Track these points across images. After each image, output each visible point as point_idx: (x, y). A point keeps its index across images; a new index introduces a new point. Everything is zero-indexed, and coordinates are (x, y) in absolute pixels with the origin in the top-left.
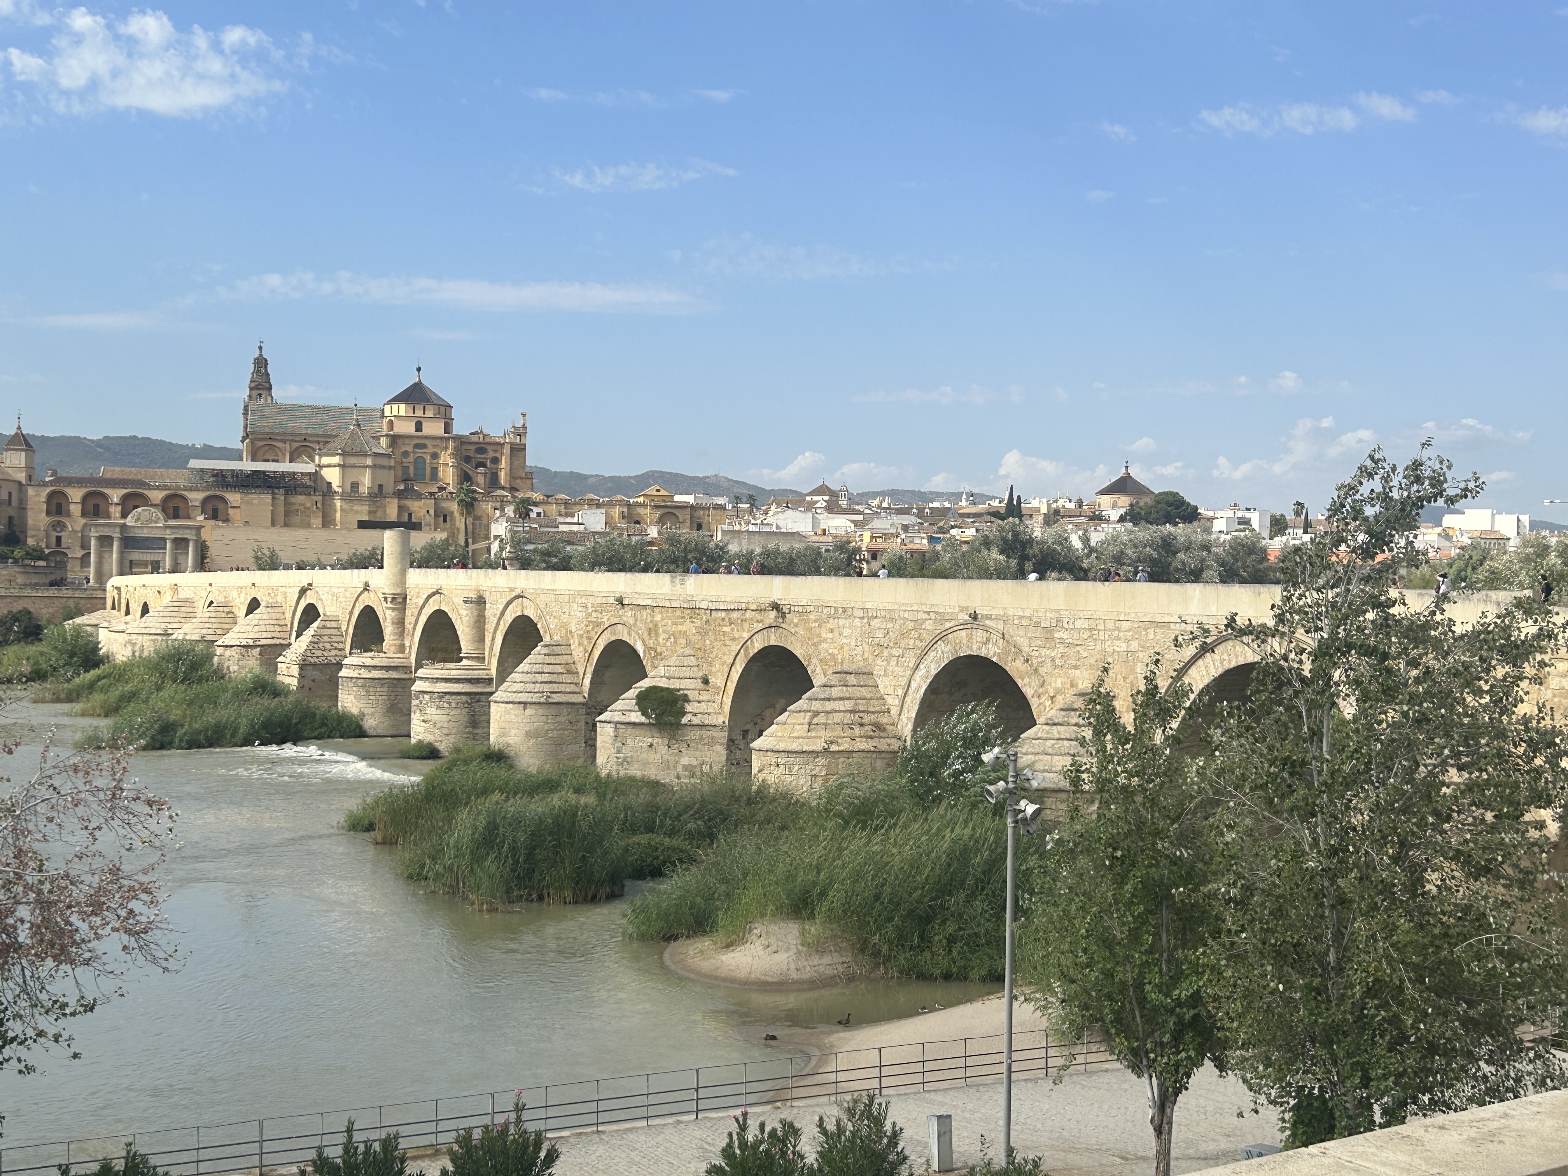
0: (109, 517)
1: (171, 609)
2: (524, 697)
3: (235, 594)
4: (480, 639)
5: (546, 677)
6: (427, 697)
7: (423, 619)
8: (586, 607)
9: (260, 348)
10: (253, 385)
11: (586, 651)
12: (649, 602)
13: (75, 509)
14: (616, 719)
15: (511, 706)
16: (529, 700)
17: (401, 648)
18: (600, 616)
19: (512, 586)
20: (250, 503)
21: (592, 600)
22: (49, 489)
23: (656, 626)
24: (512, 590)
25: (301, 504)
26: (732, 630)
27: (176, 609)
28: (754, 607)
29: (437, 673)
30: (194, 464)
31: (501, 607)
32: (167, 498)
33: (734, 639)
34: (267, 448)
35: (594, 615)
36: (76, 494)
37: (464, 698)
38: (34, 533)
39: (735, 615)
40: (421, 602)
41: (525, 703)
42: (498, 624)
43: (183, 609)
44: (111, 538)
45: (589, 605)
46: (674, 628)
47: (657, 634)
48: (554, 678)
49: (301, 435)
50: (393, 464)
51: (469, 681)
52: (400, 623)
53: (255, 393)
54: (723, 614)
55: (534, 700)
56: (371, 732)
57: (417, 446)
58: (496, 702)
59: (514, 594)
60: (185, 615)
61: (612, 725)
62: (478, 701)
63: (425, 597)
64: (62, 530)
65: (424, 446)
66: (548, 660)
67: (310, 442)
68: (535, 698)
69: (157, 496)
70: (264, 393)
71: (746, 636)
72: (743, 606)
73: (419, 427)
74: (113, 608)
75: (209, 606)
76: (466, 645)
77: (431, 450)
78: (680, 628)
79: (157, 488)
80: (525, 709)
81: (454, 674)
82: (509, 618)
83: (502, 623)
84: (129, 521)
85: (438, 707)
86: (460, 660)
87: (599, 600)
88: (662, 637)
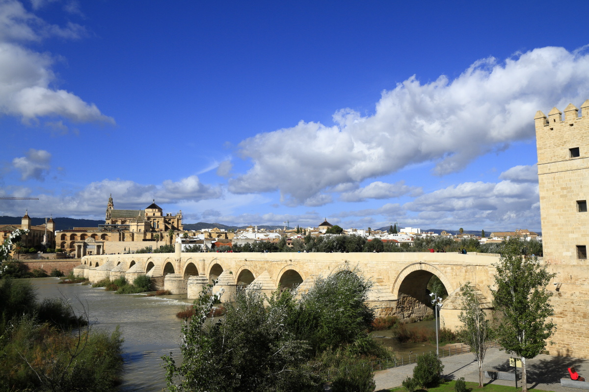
0: (77, 240)
3: (126, 260)
4: (204, 269)
5: (226, 279)
6: (192, 284)
7: (186, 265)
8: (235, 261)
9: (110, 196)
12: (254, 260)
13: (68, 238)
17: (180, 272)
18: (240, 263)
19: (213, 256)
20: (113, 235)
21: (237, 260)
22: (62, 233)
23: (256, 265)
25: (126, 235)
26: (279, 266)
28: (284, 260)
31: (210, 262)
33: (279, 268)
34: (115, 221)
35: (238, 263)
36: (68, 234)
37: (201, 284)
38: (57, 245)
39: (279, 263)
40: (185, 261)
41: (222, 285)
42: (209, 266)
44: (81, 246)
48: (228, 279)
49: (124, 217)
50: (149, 224)
51: (203, 280)
52: (179, 266)
53: (109, 207)
54: (276, 262)
56: (173, 293)
57: (154, 219)
59: (214, 259)
62: (205, 285)
64: (65, 244)
65: (156, 219)
66: (226, 275)
67: (126, 219)
68: (224, 284)
69: (89, 234)
70: (112, 207)
71: (282, 267)
72: (281, 260)
73: (154, 214)
74: (85, 264)
75: (119, 263)
76: (200, 272)
78: (263, 266)
79: (90, 232)
80: (222, 287)
81: (198, 278)
82: (212, 264)
84: (85, 241)
85: (195, 287)
86: (199, 275)
87: (240, 260)
88: (258, 268)
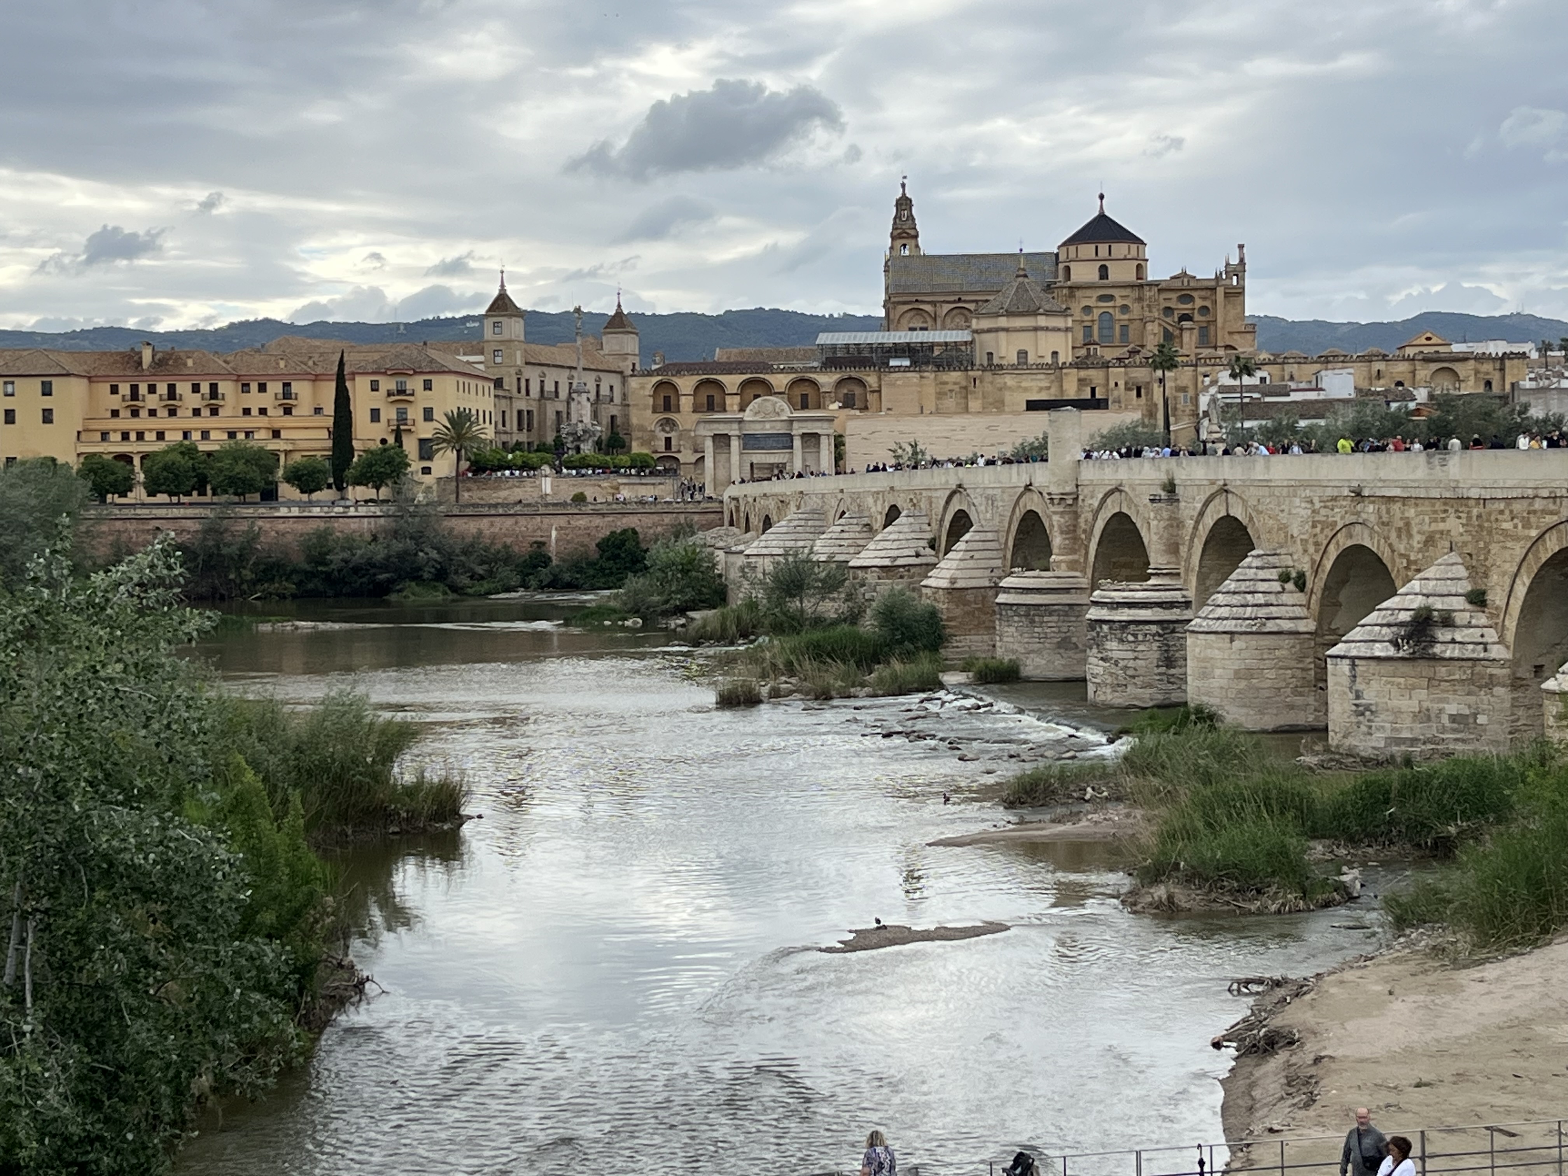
0: (724, 410)
1: (796, 523)
2: (1230, 625)
3: (870, 500)
4: (1173, 548)
5: (1260, 599)
6: (1105, 628)
7: (1100, 525)
8: (1312, 502)
9: (903, 185)
10: (896, 233)
11: (1313, 561)
12: (1397, 492)
13: (686, 403)
14: (1354, 653)
15: (1212, 637)
16: (1239, 629)
17: (1074, 565)
18: (1330, 513)
19: (1212, 477)
20: (892, 385)
21: (1319, 492)
22: (655, 379)
23: (1408, 524)
24: (1213, 483)
25: (955, 383)
26: (1516, 527)
27: (802, 523)
28: (1545, 493)
29: (1118, 596)
30: (824, 339)
31: (1199, 506)
32: (794, 383)
33: (1517, 539)
34: (912, 313)
35: (1323, 512)
36: (686, 384)
37: (1154, 628)
38: (640, 434)
39: (1517, 507)
40: (1096, 504)
41: (1232, 633)
42: (1195, 528)
43: (810, 523)
44: (727, 437)
45: (1316, 500)
46: (1434, 527)
47: (1410, 536)
48: (1272, 599)
49: (954, 293)
50: (1070, 324)
51: (1160, 605)
52: (1071, 531)
53: (899, 242)
54: (1502, 506)
55: (1243, 629)
57: (1101, 298)
58: (1193, 632)
59: (1215, 488)
60: (812, 530)
61: (1347, 661)
62: (1173, 631)
63: (1100, 496)
64: (672, 430)
65: (1111, 298)
66: (1262, 574)
67: (966, 301)
68: (1244, 626)
69: (780, 381)
70: (910, 243)
71: (1534, 533)
72: (1530, 493)
73: (1104, 272)
74: (731, 524)
75: (841, 517)
76: (1157, 558)
77: (1119, 302)
78: (1441, 526)
79: (782, 371)
80: (1232, 641)
81: (1140, 595)
82: (1209, 521)
83: (1201, 527)
84: (747, 415)
85: (1121, 641)
86: (1148, 577)
87: (1329, 492)
88: (1417, 540)
